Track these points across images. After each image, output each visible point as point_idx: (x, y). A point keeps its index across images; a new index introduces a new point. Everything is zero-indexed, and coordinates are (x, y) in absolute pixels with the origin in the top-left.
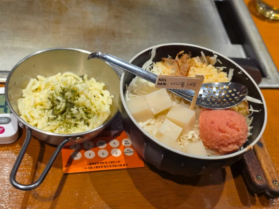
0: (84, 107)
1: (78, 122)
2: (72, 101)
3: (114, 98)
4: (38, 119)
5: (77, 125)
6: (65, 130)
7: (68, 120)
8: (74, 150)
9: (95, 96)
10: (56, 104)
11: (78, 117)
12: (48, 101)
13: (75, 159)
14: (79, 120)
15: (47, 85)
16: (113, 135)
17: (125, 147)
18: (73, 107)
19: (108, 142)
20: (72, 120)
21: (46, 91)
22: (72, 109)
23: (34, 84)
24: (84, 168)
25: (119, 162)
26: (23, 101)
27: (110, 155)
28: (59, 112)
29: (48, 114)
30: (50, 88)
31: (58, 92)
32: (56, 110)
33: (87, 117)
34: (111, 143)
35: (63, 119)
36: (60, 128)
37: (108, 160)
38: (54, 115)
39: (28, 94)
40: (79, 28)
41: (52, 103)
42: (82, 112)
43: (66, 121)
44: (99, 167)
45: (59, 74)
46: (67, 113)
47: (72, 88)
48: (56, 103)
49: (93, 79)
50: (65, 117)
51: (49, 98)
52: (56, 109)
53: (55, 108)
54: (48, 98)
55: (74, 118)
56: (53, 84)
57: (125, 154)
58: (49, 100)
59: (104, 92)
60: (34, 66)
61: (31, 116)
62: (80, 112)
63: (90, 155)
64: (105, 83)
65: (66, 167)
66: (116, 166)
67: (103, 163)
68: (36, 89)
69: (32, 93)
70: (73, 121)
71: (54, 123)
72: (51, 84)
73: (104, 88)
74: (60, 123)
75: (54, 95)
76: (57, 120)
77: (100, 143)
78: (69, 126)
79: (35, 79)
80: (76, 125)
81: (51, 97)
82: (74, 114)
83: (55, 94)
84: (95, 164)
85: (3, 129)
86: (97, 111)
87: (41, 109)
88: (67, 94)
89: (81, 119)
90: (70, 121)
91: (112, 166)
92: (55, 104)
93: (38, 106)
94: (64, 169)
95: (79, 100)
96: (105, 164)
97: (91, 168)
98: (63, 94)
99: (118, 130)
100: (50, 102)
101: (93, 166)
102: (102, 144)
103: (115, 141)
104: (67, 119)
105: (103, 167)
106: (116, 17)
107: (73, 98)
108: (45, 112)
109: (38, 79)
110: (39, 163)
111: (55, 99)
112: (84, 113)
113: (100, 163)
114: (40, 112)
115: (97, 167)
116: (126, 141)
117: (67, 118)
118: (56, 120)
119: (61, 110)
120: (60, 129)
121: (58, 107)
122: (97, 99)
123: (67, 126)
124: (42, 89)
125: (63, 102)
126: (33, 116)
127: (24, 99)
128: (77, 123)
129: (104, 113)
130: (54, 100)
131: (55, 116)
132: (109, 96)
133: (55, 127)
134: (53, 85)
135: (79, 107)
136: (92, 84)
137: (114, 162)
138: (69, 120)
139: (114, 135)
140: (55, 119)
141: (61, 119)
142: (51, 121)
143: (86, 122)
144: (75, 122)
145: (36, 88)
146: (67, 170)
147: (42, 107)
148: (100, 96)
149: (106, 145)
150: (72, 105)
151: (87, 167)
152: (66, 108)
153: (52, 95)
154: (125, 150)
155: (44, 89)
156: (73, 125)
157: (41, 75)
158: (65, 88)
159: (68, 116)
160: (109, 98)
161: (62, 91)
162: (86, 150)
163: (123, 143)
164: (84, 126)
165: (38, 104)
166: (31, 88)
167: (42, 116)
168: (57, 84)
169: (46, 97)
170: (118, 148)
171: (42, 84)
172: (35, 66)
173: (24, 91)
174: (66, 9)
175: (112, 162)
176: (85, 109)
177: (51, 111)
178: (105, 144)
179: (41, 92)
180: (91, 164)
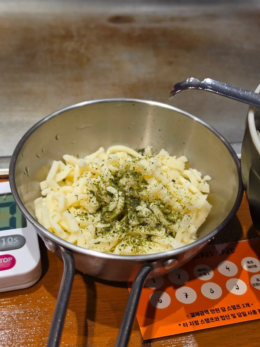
0: (160, 202)
1: (155, 232)
2: (136, 192)
3: (211, 180)
4: (76, 233)
5: (152, 238)
6: (132, 250)
7: (133, 231)
8: (154, 288)
9: (174, 181)
10: (106, 203)
11: (152, 222)
12: (91, 198)
13: (160, 306)
14: (156, 228)
15: (84, 169)
16: (220, 252)
17: (251, 275)
18: (139, 204)
19: (214, 267)
20: (141, 228)
21: (83, 181)
22: (138, 208)
23: (59, 171)
24: (182, 325)
25: (248, 305)
26: (44, 204)
27: (226, 292)
28: (113, 216)
29: (95, 221)
30: (89, 174)
31: (106, 179)
32: (107, 214)
33: (168, 219)
34: (222, 269)
35: (124, 228)
36: (123, 245)
37: (225, 303)
38: (106, 222)
39: (52, 190)
40: (114, 85)
41: (99, 200)
42: (157, 211)
43: (130, 231)
44: (212, 319)
45: (101, 149)
46: (131, 217)
47: (131, 169)
48: (106, 199)
49: (163, 152)
50: (128, 223)
51: (92, 192)
52: (108, 212)
53: (104, 209)
54: (89, 192)
55: (144, 224)
56: (95, 166)
57: (255, 287)
58: (92, 195)
59: (187, 173)
60: (56, 138)
61: (62, 228)
62: (155, 212)
63: (187, 296)
64: (187, 156)
65: (145, 325)
66: (245, 315)
67: (217, 310)
68: (64, 180)
69: (58, 187)
70: (143, 231)
71: (109, 238)
72: (90, 166)
73: (188, 166)
74: (121, 236)
75: (99, 184)
76: (114, 232)
77: (199, 270)
78: (137, 241)
79: (60, 162)
80: (149, 238)
81: (95, 189)
82: (143, 217)
83: (101, 182)
84: (202, 314)
85: (12, 259)
86: (184, 208)
87: (78, 215)
88: (122, 182)
89: (159, 225)
90: (137, 231)
91: (237, 316)
92: (103, 203)
93: (72, 210)
94: (143, 330)
95: (148, 190)
96: (222, 313)
97: (197, 323)
98: (115, 181)
99: (227, 242)
100: (94, 199)
101: (198, 318)
102: (203, 272)
103: (227, 263)
104: (131, 229)
105: (220, 319)
106: (170, 63)
107: (136, 188)
108: (87, 219)
109: (64, 162)
110: (89, 322)
111: (103, 192)
112: (161, 214)
113: (211, 311)
114: (78, 219)
115: (207, 321)
116: (248, 262)
117: (130, 227)
118: (112, 232)
119: (118, 212)
120: (122, 248)
121: (111, 207)
122: (179, 186)
123: (134, 241)
124: (75, 179)
125: (119, 196)
126: (67, 228)
127: (44, 199)
128: (152, 233)
129: (198, 210)
130: (102, 195)
131: (108, 225)
132: (200, 179)
133: (112, 246)
134: (94, 169)
135: (150, 203)
136: (164, 162)
137: (238, 306)
138: (135, 228)
139: (223, 252)
140: (108, 230)
141: (121, 228)
142: (101, 234)
143: (168, 231)
144: (148, 232)
145: (63, 177)
146: (149, 332)
147: (79, 211)
148: (183, 180)
149: (212, 274)
150: (137, 201)
151: (188, 321)
152: (125, 207)
153: (97, 186)
154: (253, 280)
155: (78, 178)
156: (143, 238)
157: (70, 154)
158: (117, 172)
159: (134, 222)
160: (200, 182)
161: (112, 177)
162: (177, 287)
163: (245, 267)
164: (167, 238)
165: (71, 207)
166: (55, 177)
167: (83, 227)
168: (103, 165)
169: (85, 191)
170: (238, 276)
171: (73, 170)
172: (58, 137)
173: (43, 184)
174: (89, 60)
175: (234, 307)
176: (161, 206)
177: (99, 215)
178: (210, 270)
179: (75, 184)
180: (193, 316)
